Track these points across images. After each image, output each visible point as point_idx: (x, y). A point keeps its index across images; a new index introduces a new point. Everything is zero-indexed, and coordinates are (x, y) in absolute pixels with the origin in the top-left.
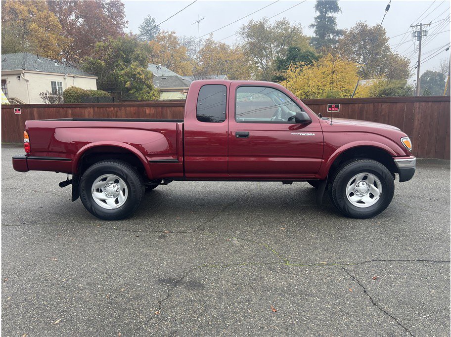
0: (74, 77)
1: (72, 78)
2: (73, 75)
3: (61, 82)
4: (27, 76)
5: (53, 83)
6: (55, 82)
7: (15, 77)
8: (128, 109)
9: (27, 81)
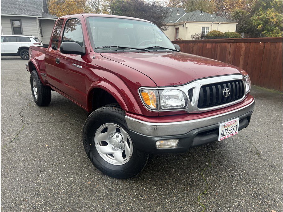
0: (219, 23)
1: (217, 25)
2: (218, 23)
3: (209, 28)
4: (188, 25)
5: (203, 29)
6: (205, 28)
7: (182, 26)
8: (198, 44)
9: (187, 28)
